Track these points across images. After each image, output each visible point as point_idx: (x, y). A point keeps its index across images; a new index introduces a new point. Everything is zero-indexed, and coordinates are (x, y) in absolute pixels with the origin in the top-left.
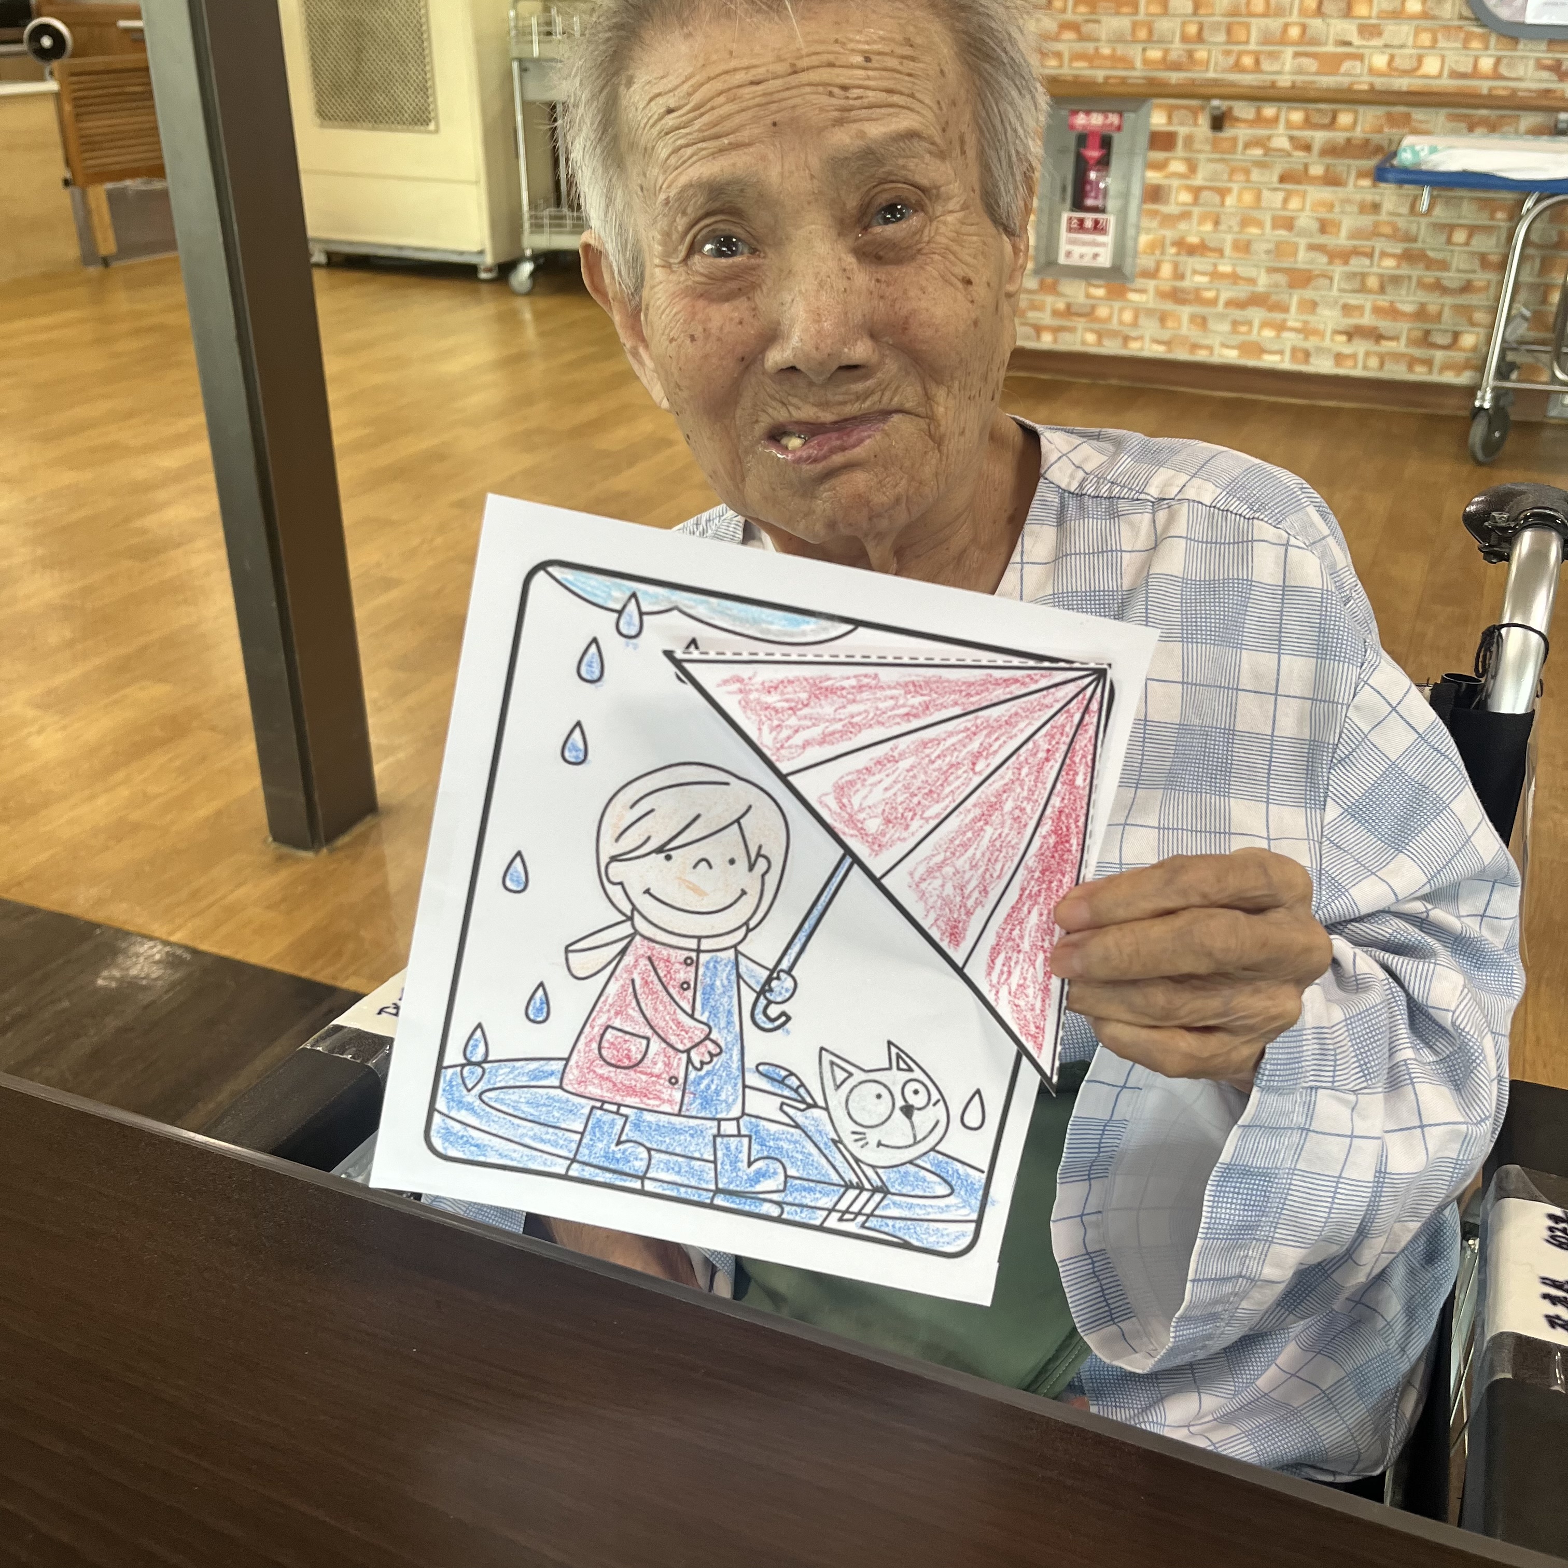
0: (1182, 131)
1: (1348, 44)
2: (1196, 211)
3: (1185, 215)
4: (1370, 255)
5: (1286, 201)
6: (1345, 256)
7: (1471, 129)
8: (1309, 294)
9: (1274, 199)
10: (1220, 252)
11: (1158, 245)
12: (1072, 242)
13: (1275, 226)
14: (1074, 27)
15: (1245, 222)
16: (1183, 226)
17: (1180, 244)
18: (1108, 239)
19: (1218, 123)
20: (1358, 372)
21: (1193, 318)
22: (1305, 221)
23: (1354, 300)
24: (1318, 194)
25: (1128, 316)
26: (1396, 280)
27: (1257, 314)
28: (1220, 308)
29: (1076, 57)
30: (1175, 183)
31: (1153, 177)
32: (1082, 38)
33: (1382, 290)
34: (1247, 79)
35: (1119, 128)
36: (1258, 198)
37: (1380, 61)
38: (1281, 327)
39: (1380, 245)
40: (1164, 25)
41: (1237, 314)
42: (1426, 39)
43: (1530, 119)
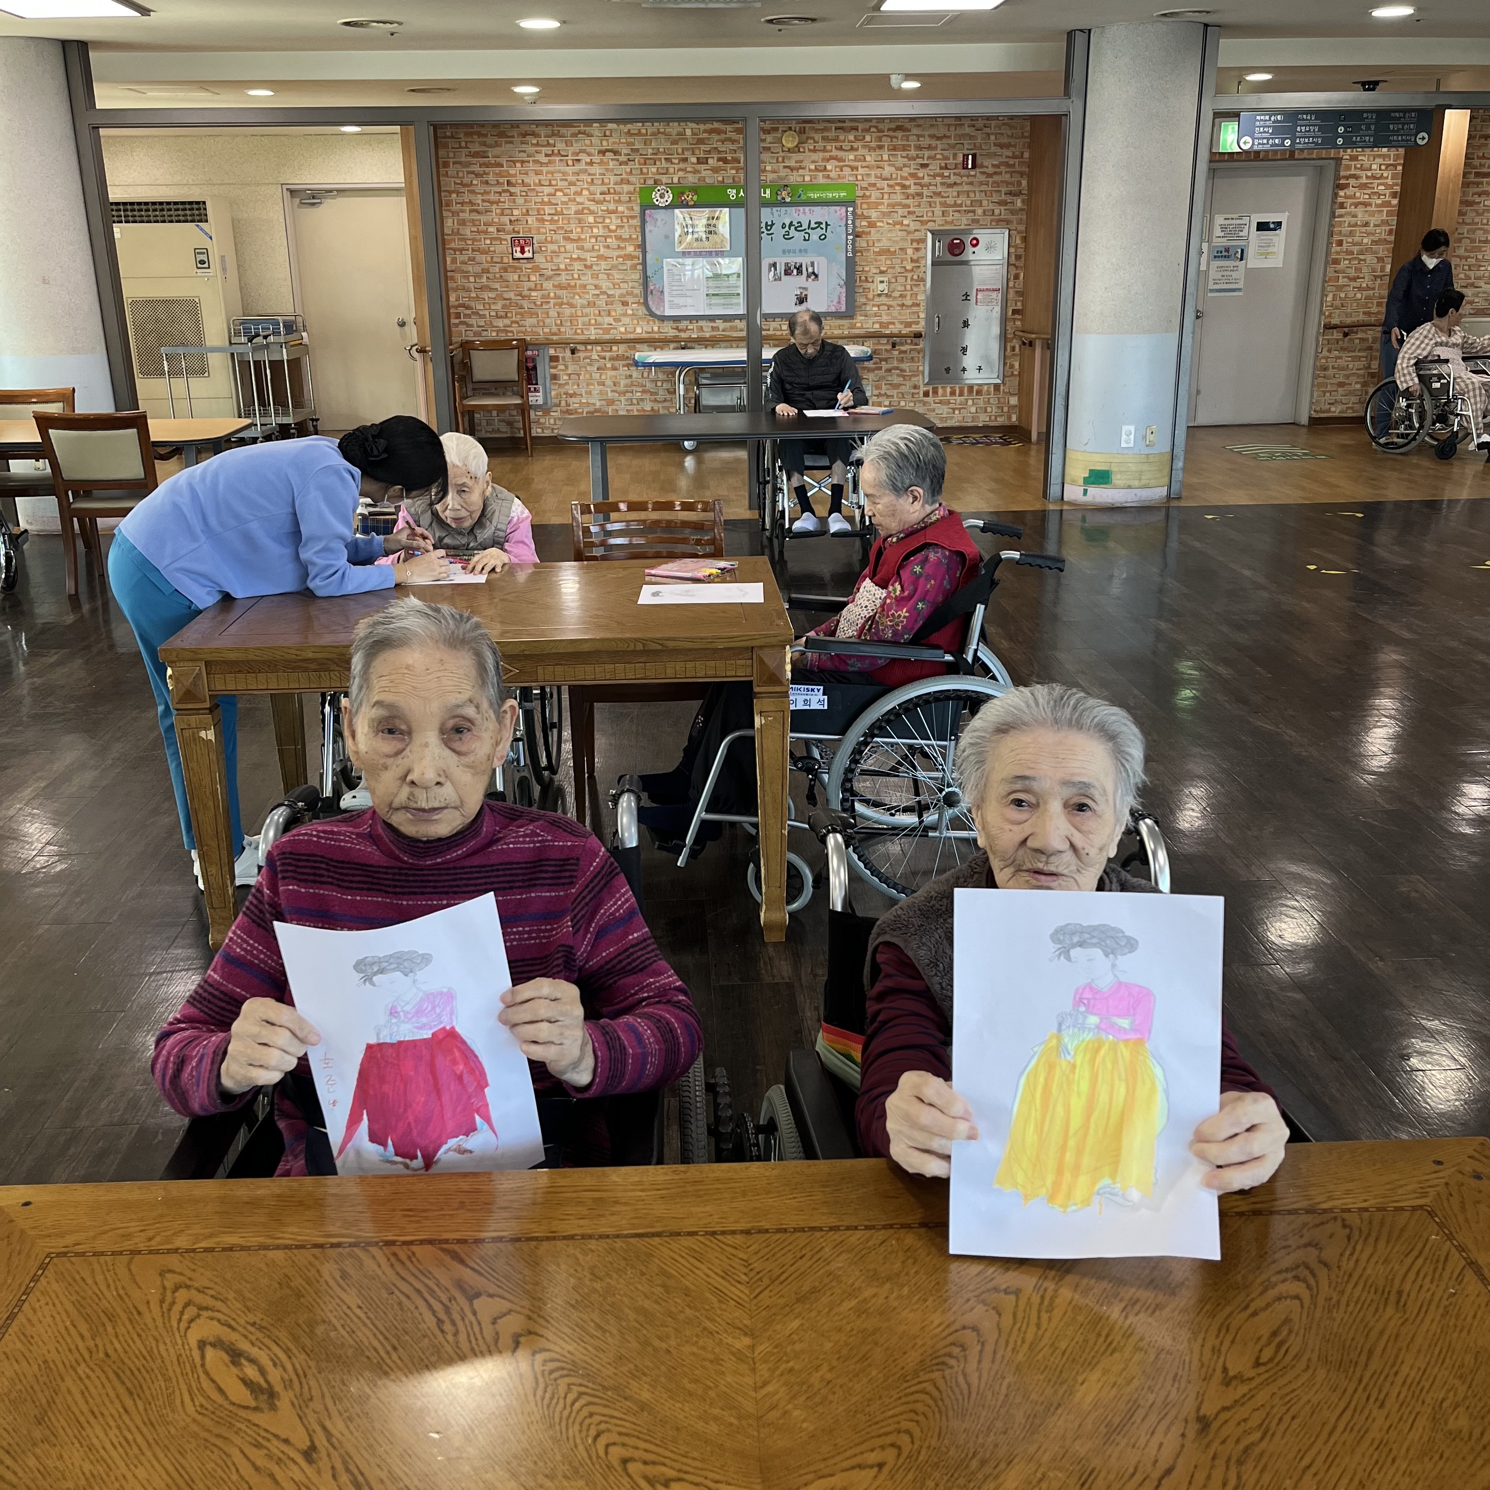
0: (561, 355)
1: (611, 325)
2: (570, 382)
3: (567, 384)
4: (632, 392)
5: (600, 376)
6: (624, 393)
7: (656, 349)
9: (596, 376)
11: (559, 395)
13: (598, 385)
14: (517, 322)
15: (588, 385)
16: (566, 387)
17: (566, 394)
18: (540, 394)
19: (573, 352)
22: (609, 382)
23: (630, 408)
24: (611, 373)
25: (552, 421)
26: (642, 400)
29: (518, 332)
30: (561, 373)
31: (553, 371)
32: (520, 326)
34: (580, 337)
35: (538, 356)
36: (591, 376)
37: (622, 329)
39: (634, 388)
40: (548, 321)
42: (635, 322)
43: (672, 345)
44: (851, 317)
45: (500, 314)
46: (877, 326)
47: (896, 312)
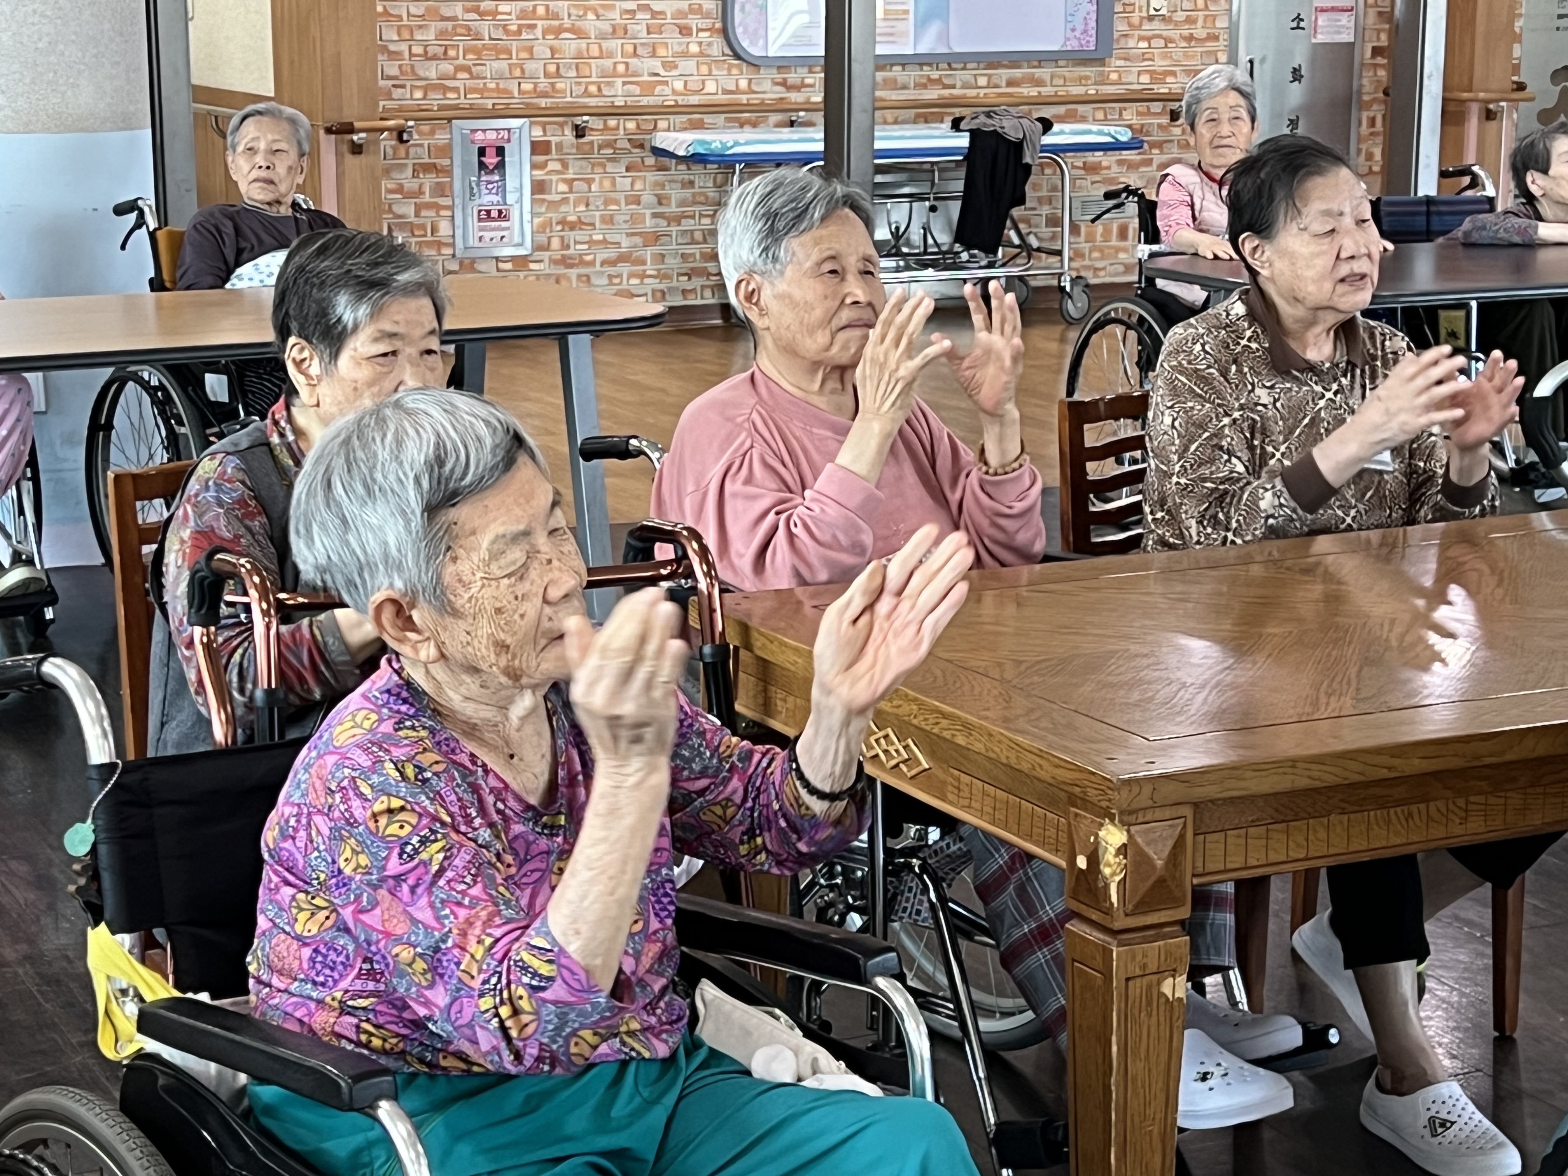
0: (554, 140)
1: (657, 75)
2: (571, 196)
3: (565, 200)
4: (693, 217)
5: (632, 184)
6: (678, 219)
7: (742, 126)
8: (657, 249)
9: (624, 183)
10: (593, 225)
11: (547, 226)
12: (481, 229)
13: (627, 204)
14: (467, 69)
15: (606, 203)
16: (563, 209)
17: (563, 222)
19: (580, 132)
20: (699, 302)
21: (579, 276)
22: (648, 198)
23: (690, 249)
27: (624, 269)
28: (598, 267)
29: (468, 90)
30: (554, 178)
31: (539, 174)
32: (472, 77)
33: (705, 241)
34: (592, 102)
35: (509, 141)
36: (614, 183)
37: (679, 85)
38: (643, 276)
39: (697, 208)
40: (530, 66)
41: (611, 270)
42: (704, 69)
43: (774, 118)
44: (1101, 62)
45: (431, 50)
46: (1145, 79)
47: (1177, 51)
